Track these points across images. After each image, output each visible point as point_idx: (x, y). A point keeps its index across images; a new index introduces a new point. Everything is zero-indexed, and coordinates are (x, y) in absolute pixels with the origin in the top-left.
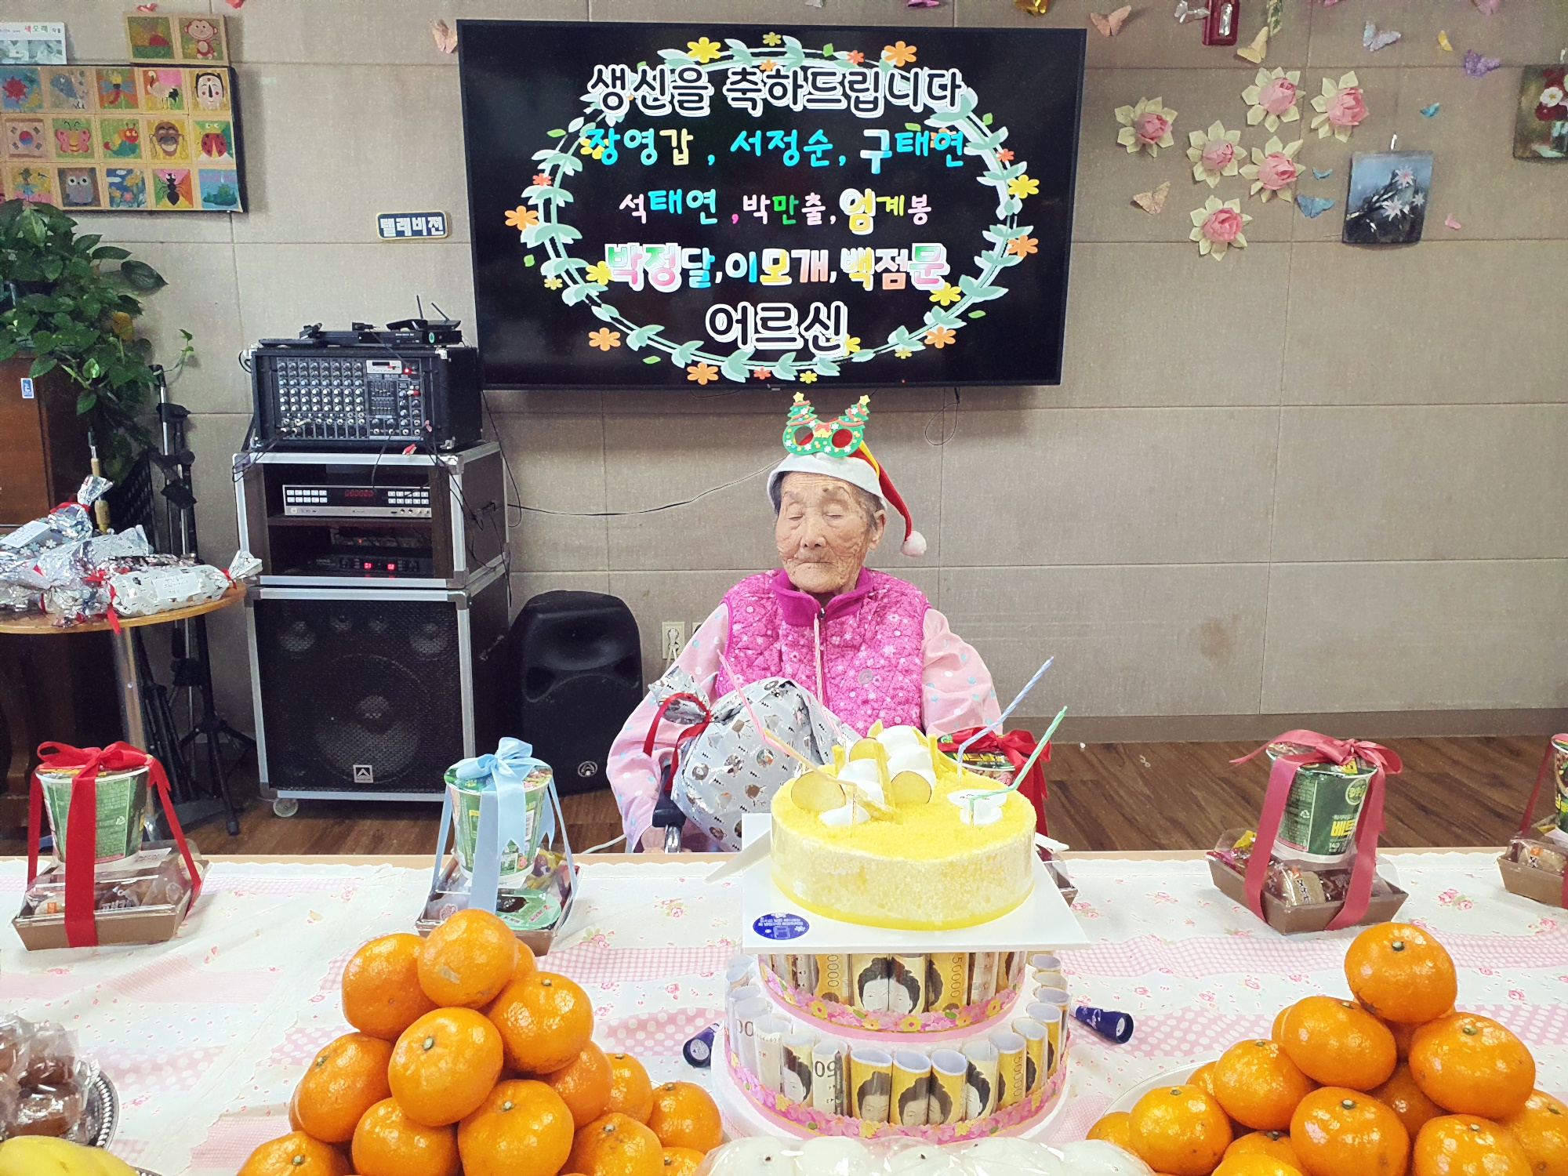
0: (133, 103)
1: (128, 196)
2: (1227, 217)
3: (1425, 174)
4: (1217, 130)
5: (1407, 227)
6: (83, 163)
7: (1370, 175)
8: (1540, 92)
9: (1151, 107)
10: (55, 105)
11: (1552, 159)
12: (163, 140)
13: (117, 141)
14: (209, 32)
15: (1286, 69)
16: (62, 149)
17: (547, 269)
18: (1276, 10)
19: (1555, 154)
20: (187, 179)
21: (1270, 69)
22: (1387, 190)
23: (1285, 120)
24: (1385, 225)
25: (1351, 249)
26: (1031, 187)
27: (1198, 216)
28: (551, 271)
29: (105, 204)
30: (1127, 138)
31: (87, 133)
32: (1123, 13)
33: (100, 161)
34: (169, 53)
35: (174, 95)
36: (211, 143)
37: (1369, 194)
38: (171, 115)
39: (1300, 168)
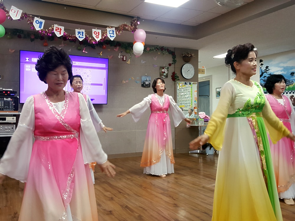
3: (150, 79)
5: (149, 85)
7: (144, 79)
8: (162, 70)
11: (164, 78)
18: (131, 58)
19: (164, 77)
22: (146, 81)
24: (146, 85)
25: (142, 88)
32: (112, 56)
37: (144, 81)
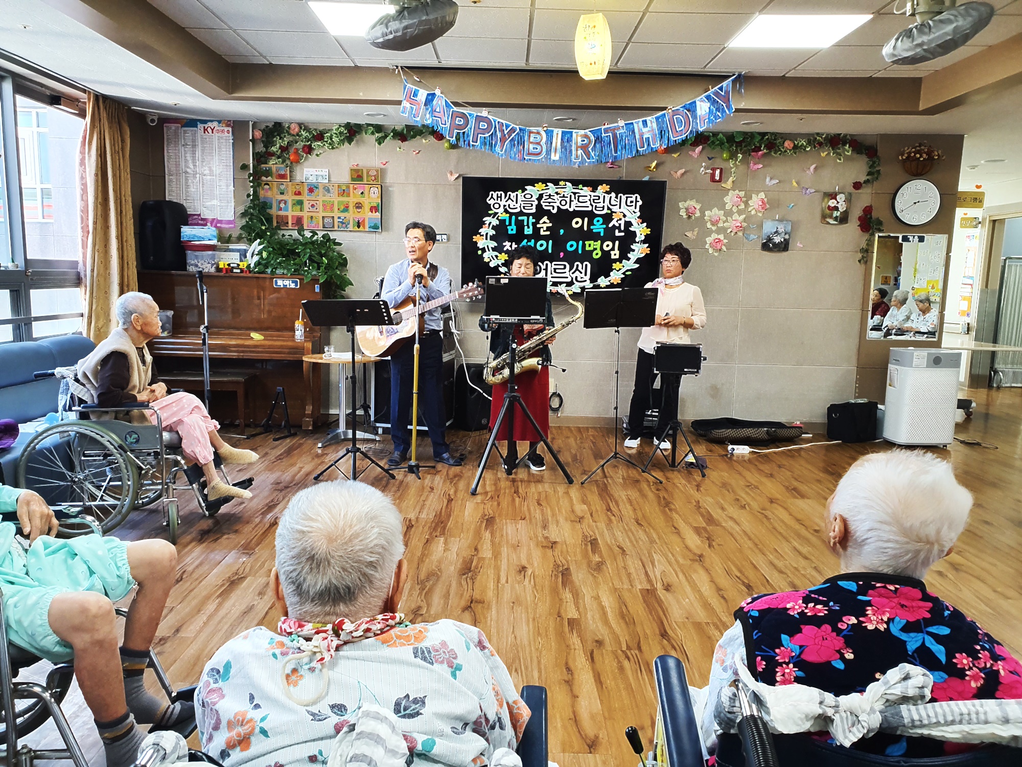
0: (348, 195)
1: (344, 225)
2: (720, 241)
4: (715, 210)
5: (783, 246)
6: (332, 215)
7: (769, 227)
8: (828, 202)
9: (691, 203)
10: (324, 196)
11: (834, 224)
12: (357, 208)
13: (342, 208)
14: (375, 173)
15: (740, 191)
16: (325, 210)
17: (485, 255)
18: (734, 173)
19: (834, 222)
20: (364, 221)
21: (734, 190)
22: (775, 233)
23: (739, 208)
24: (774, 244)
26: (648, 231)
27: (709, 240)
28: (486, 256)
29: (336, 228)
30: (683, 213)
31: (333, 205)
32: (683, 171)
33: (336, 214)
34: (362, 181)
35: (362, 193)
36: (373, 209)
37: (769, 234)
38: (361, 200)
39: (745, 224)
